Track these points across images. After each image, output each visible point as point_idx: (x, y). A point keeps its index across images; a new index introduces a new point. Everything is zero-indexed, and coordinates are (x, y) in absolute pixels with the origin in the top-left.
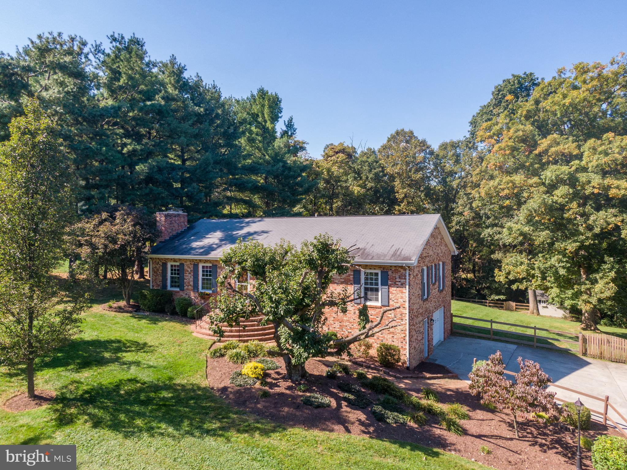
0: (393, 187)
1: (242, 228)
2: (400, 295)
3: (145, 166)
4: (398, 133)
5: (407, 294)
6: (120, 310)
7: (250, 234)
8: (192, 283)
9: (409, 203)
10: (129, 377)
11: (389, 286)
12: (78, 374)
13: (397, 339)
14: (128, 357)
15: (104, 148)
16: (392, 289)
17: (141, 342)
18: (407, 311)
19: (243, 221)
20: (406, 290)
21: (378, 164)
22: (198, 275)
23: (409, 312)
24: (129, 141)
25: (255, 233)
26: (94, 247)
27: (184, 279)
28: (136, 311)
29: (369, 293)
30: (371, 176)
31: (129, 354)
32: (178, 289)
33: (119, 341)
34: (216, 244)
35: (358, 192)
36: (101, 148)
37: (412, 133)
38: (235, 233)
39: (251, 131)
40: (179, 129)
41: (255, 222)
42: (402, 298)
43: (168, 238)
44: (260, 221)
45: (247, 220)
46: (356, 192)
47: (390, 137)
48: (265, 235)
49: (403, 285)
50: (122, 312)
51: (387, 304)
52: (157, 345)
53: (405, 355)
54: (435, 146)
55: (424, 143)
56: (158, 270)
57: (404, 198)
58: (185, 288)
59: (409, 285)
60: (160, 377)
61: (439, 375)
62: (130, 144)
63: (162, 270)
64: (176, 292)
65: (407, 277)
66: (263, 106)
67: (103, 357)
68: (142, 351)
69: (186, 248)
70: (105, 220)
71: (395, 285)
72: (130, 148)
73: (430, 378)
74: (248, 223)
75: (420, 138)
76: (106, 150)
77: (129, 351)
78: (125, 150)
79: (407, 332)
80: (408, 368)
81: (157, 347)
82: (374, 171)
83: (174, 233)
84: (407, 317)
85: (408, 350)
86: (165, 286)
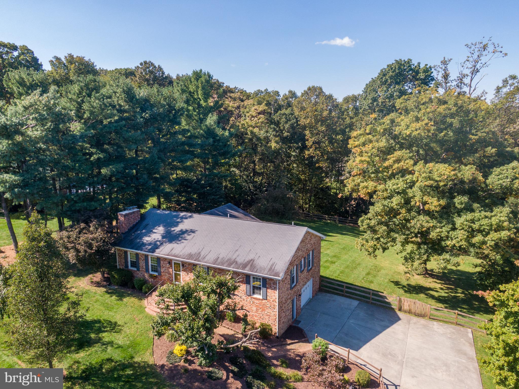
0: (305, 135)
1: (177, 224)
2: (273, 294)
3: (107, 170)
4: (309, 89)
5: (277, 294)
6: (98, 284)
7: (183, 232)
8: (144, 267)
9: (316, 148)
10: (107, 357)
11: (267, 288)
12: (77, 355)
13: (272, 319)
14: (106, 336)
15: (77, 165)
16: (268, 290)
17: (113, 321)
18: (277, 304)
19: (179, 215)
20: (277, 292)
21: (293, 116)
22: (148, 263)
23: (279, 305)
24: (94, 150)
25: (186, 232)
26: (78, 251)
27: (139, 264)
28: (109, 285)
29: (256, 291)
30: (287, 126)
31: (106, 333)
32: (135, 269)
33: (99, 321)
34: (159, 241)
35: (275, 147)
36: (75, 164)
37: (321, 89)
38: (173, 229)
39: (189, 109)
40: (130, 139)
41: (186, 218)
42: (274, 296)
43: (127, 230)
44: (190, 217)
45: (182, 214)
46: (273, 147)
47: (303, 92)
48: (193, 234)
49: (275, 289)
50: (99, 287)
51: (265, 298)
52: (123, 324)
53: (275, 329)
54: (340, 100)
55: (330, 97)
56: (121, 255)
57: (312, 145)
58: (141, 269)
59: (279, 289)
60: (125, 356)
61: (296, 341)
62: (96, 153)
63: (124, 255)
64: (135, 271)
65: (278, 285)
66: (198, 87)
67: (91, 337)
68: (114, 331)
69: (140, 242)
70: (83, 228)
71: (271, 288)
72: (95, 156)
73: (289, 344)
74: (182, 218)
75: (327, 93)
76: (79, 166)
77: (107, 331)
78: (92, 159)
79: (277, 316)
80: (277, 337)
81: (123, 326)
82: (290, 123)
83: (131, 225)
84: (277, 308)
85: (277, 327)
86: (127, 266)
